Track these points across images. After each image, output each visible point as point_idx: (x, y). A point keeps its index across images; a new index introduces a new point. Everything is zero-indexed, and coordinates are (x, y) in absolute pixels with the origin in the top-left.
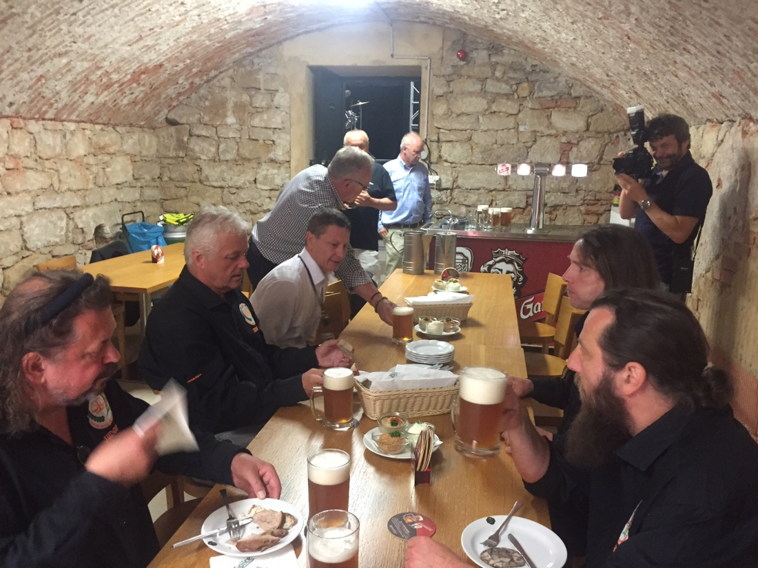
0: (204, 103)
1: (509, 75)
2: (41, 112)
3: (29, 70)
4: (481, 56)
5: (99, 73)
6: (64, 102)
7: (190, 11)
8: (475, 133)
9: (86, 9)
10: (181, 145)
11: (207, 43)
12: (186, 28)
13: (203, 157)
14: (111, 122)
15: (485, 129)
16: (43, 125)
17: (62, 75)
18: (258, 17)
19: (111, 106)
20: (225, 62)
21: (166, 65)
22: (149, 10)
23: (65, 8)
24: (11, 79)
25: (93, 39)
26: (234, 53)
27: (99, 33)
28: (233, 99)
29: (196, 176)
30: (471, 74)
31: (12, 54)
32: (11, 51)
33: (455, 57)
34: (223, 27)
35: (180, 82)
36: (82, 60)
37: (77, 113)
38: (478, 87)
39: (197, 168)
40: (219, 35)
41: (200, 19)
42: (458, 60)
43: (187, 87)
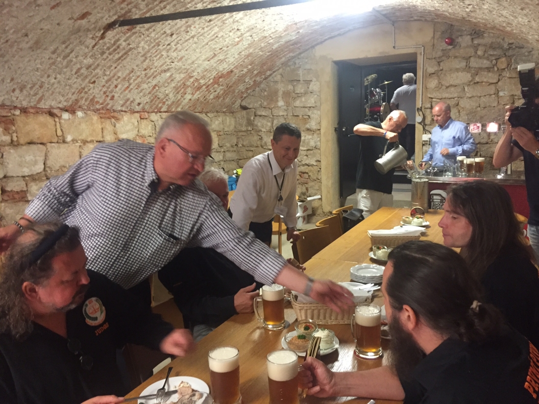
0: (264, 93)
1: (489, 53)
2: (158, 108)
3: (147, 82)
4: (465, 40)
5: (192, 80)
6: (172, 100)
7: (245, 34)
8: (461, 100)
9: (176, 40)
10: (250, 123)
11: (261, 53)
12: (244, 46)
13: (263, 130)
14: (204, 111)
15: (470, 96)
16: (160, 116)
17: (168, 83)
18: (293, 32)
19: (203, 101)
20: (276, 64)
21: (236, 71)
22: (217, 37)
23: (162, 41)
24: (137, 89)
25: (184, 59)
26: (281, 58)
27: (187, 54)
28: (282, 89)
29: (259, 143)
30: (457, 54)
31: (135, 73)
32: (134, 72)
33: (444, 43)
34: (269, 42)
35: (247, 81)
36: (180, 73)
37: (181, 107)
38: (463, 64)
39: (259, 137)
40: (268, 47)
41: (252, 38)
42: (447, 45)
43: (252, 83)
